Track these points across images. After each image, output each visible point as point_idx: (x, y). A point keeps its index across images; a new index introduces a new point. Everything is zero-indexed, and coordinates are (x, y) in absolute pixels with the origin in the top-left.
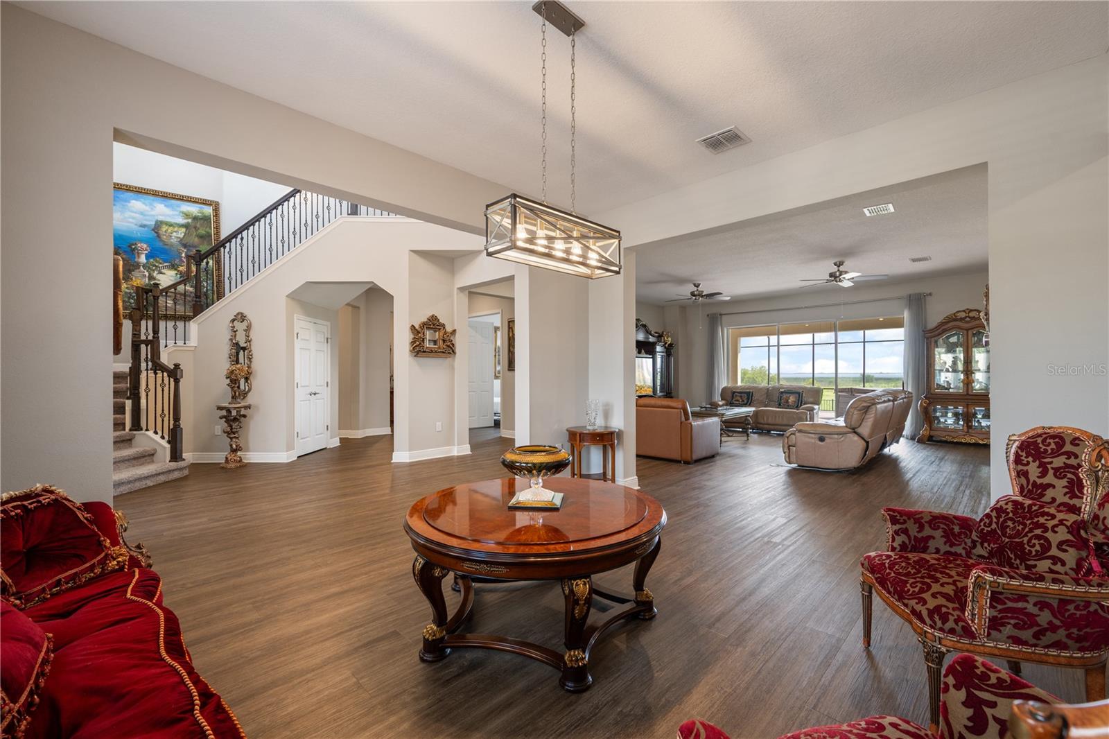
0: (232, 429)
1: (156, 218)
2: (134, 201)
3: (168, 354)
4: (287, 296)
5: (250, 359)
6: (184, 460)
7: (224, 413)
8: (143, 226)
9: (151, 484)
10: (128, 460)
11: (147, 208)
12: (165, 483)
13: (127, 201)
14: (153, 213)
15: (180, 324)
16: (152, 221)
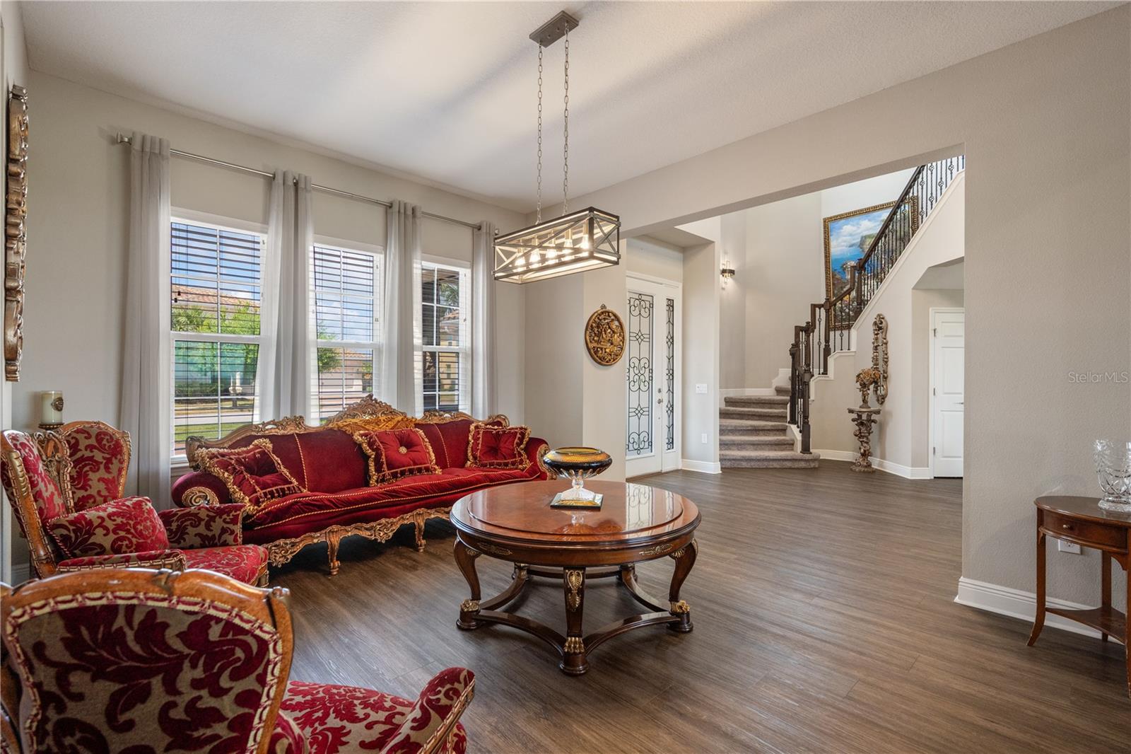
0: (860, 433)
1: (861, 235)
2: (845, 226)
3: (835, 360)
4: (913, 289)
5: (886, 362)
6: (811, 453)
7: (855, 416)
8: (851, 246)
9: (778, 467)
10: (771, 445)
11: (855, 228)
12: (790, 468)
13: (841, 228)
14: (859, 231)
15: (845, 332)
16: (858, 239)
